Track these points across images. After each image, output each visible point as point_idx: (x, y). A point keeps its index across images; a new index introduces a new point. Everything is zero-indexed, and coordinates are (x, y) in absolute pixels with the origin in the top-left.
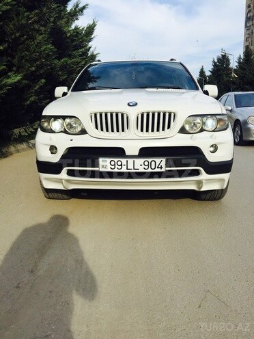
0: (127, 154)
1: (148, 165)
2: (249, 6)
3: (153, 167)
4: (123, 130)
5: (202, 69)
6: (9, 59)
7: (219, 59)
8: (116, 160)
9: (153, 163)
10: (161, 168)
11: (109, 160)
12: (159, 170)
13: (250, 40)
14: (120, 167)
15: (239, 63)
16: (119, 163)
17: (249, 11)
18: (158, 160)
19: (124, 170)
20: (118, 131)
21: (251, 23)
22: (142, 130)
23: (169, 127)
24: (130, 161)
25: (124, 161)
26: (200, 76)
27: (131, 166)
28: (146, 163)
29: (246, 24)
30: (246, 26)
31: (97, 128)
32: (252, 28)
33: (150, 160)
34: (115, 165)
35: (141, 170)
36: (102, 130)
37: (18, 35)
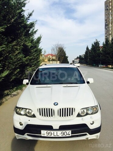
0: (54, 128)
1: (63, 134)
2: (106, 20)
3: (66, 134)
4: (52, 116)
5: (87, 47)
6: (4, 62)
7: (95, 43)
8: (49, 132)
9: (66, 133)
10: (69, 135)
11: (46, 131)
12: (68, 136)
13: (107, 34)
14: (51, 135)
15: (103, 45)
16: (50, 133)
17: (106, 22)
18: (68, 132)
19: (53, 136)
20: (50, 116)
21: (107, 27)
22: (60, 116)
23: (72, 114)
24: (55, 132)
25: (52, 132)
26: (87, 50)
27: (55, 134)
28: (62, 133)
29: (105, 27)
30: (105, 28)
31: (40, 115)
32: (108, 29)
33: (64, 132)
34: (48, 134)
35: (60, 136)
36: (43, 116)
37: (7, 54)
